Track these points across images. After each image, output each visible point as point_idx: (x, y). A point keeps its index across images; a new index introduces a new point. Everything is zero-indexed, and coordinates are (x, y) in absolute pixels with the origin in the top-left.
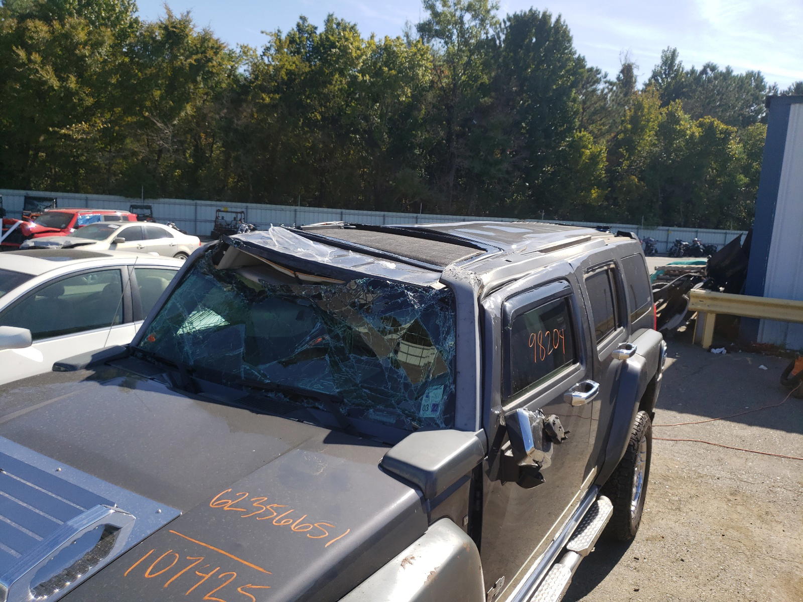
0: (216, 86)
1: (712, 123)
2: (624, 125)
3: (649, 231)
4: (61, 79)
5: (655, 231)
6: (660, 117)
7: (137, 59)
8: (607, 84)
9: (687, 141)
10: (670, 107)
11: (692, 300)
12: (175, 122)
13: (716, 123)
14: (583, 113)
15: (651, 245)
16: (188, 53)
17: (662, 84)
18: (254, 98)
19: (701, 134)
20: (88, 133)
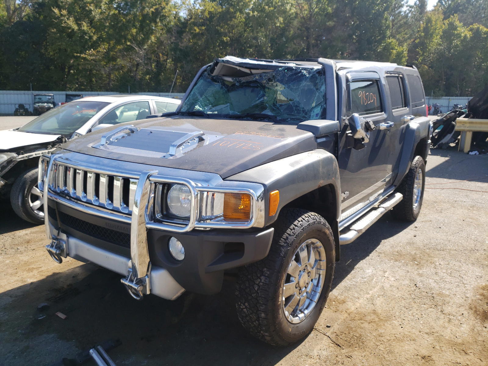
0: (168, 24)
1: (478, 28)
2: (419, 33)
3: (436, 100)
4: (79, 25)
5: (440, 100)
6: (444, 26)
7: (122, 11)
8: (408, 7)
9: (462, 41)
10: (450, 19)
11: (458, 125)
12: (145, 47)
13: (481, 28)
14: (392, 28)
15: (438, 108)
16: (151, 5)
17: (445, 5)
18: (190, 29)
19: (471, 35)
20: (97, 56)
